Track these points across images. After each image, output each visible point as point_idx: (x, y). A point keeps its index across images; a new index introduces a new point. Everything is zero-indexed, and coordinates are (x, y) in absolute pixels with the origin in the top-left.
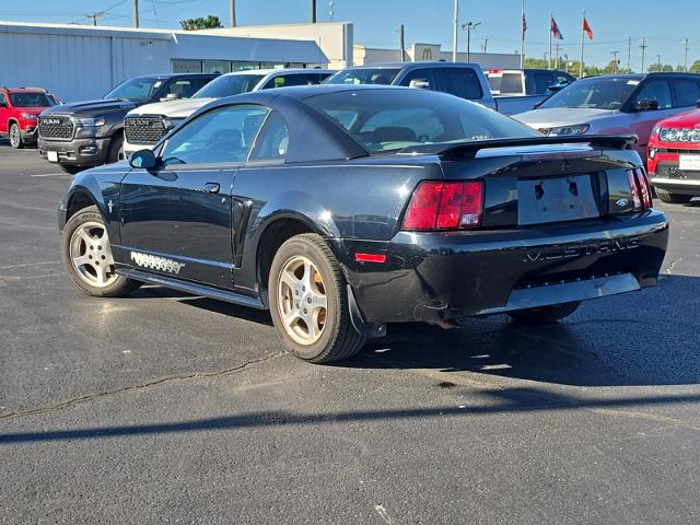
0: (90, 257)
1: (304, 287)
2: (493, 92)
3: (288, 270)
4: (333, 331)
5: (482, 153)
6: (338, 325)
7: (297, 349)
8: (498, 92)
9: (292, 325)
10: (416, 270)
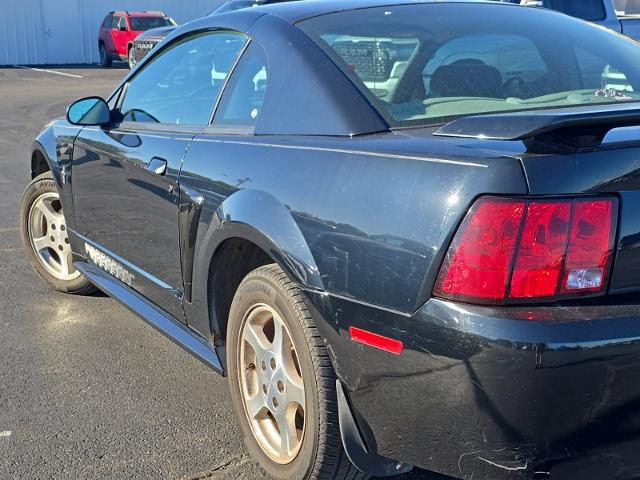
0: (53, 239)
1: (273, 360)
2: (618, 13)
3: (253, 322)
4: (314, 457)
5: (615, 135)
6: (321, 448)
7: (263, 465)
8: (622, 13)
9: (259, 417)
10: (468, 365)
